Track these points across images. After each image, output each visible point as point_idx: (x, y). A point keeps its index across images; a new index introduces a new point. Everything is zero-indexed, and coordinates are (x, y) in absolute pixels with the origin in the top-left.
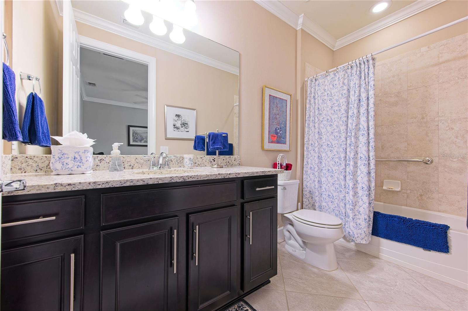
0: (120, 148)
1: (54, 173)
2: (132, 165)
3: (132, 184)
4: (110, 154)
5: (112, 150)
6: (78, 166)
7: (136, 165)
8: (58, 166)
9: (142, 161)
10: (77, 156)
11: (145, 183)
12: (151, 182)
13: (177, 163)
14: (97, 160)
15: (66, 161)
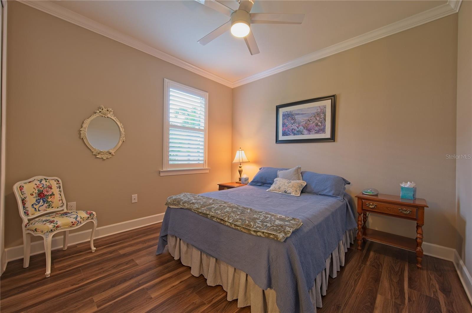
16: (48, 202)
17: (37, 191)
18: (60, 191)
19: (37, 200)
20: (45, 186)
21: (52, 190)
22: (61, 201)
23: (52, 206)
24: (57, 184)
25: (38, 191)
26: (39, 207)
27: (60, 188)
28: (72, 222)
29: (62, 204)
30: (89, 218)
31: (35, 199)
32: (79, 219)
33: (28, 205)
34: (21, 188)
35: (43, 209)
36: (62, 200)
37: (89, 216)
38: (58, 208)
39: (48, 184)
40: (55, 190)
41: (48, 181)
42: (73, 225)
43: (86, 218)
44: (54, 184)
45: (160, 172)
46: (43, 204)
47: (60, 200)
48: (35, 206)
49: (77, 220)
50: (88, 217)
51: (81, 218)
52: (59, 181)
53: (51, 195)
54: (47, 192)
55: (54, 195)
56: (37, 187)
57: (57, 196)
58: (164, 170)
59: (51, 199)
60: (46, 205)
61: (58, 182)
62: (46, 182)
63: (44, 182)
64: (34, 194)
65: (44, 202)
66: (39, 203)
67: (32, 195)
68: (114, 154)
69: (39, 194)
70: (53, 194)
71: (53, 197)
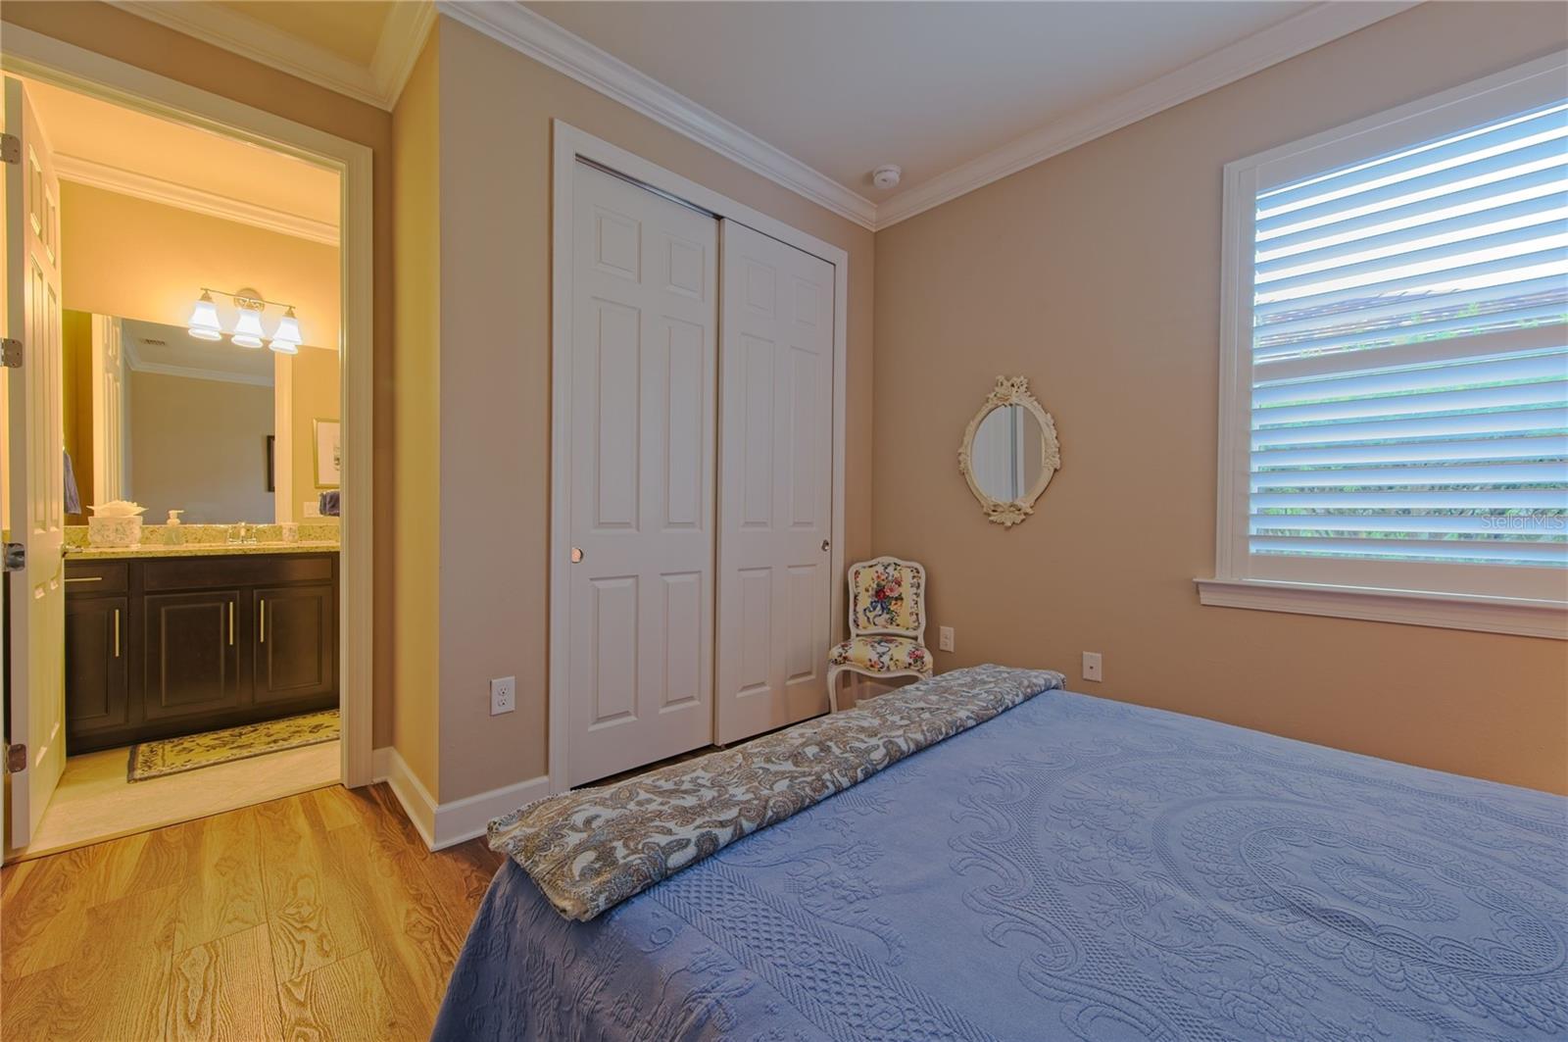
0: (179, 516)
1: (92, 545)
2: (199, 537)
3: (177, 555)
4: (165, 523)
5: (169, 518)
6: (121, 539)
7: (204, 537)
8: (98, 538)
9: (214, 533)
10: (119, 527)
11: (193, 554)
12: (199, 554)
13: (274, 535)
14: (146, 531)
15: (107, 533)
16: (889, 612)
17: (875, 586)
18: (916, 594)
19: (872, 603)
20: (890, 578)
21: (901, 590)
22: (915, 616)
23: (898, 622)
24: (914, 577)
25: (878, 585)
26: (876, 616)
27: (918, 587)
28: (870, 660)
29: (916, 624)
30: (912, 667)
31: (870, 600)
32: (885, 659)
33: (860, 609)
34: (857, 573)
35: (881, 624)
36: (917, 614)
37: (911, 661)
38: (907, 629)
39: (897, 574)
40: (907, 591)
41: (899, 568)
42: (872, 666)
43: (903, 663)
44: (907, 577)
45: (1201, 588)
46: (880, 613)
47: (911, 614)
48: (868, 614)
49: (882, 659)
50: (910, 664)
51: (891, 659)
52: (918, 572)
53: (896, 599)
54: (892, 590)
55: (902, 599)
56: (878, 577)
57: (908, 601)
58: (1218, 579)
59: (895, 607)
60: (886, 616)
61: (916, 574)
62: (895, 569)
63: (890, 570)
64: (870, 589)
65: (883, 608)
66: (875, 609)
67: (867, 590)
68: (1030, 511)
69: (877, 592)
70: (900, 598)
71: (899, 603)
